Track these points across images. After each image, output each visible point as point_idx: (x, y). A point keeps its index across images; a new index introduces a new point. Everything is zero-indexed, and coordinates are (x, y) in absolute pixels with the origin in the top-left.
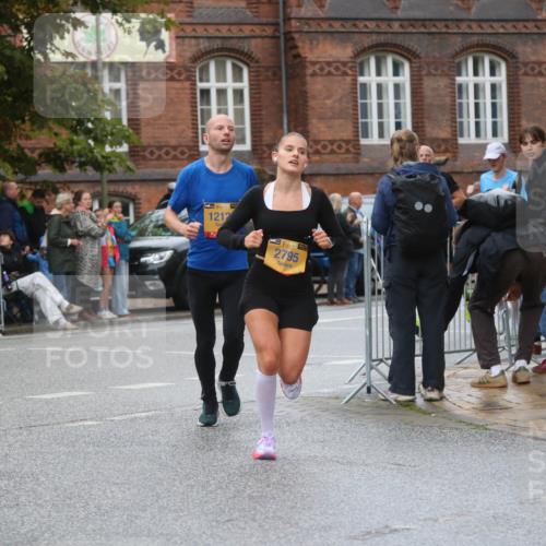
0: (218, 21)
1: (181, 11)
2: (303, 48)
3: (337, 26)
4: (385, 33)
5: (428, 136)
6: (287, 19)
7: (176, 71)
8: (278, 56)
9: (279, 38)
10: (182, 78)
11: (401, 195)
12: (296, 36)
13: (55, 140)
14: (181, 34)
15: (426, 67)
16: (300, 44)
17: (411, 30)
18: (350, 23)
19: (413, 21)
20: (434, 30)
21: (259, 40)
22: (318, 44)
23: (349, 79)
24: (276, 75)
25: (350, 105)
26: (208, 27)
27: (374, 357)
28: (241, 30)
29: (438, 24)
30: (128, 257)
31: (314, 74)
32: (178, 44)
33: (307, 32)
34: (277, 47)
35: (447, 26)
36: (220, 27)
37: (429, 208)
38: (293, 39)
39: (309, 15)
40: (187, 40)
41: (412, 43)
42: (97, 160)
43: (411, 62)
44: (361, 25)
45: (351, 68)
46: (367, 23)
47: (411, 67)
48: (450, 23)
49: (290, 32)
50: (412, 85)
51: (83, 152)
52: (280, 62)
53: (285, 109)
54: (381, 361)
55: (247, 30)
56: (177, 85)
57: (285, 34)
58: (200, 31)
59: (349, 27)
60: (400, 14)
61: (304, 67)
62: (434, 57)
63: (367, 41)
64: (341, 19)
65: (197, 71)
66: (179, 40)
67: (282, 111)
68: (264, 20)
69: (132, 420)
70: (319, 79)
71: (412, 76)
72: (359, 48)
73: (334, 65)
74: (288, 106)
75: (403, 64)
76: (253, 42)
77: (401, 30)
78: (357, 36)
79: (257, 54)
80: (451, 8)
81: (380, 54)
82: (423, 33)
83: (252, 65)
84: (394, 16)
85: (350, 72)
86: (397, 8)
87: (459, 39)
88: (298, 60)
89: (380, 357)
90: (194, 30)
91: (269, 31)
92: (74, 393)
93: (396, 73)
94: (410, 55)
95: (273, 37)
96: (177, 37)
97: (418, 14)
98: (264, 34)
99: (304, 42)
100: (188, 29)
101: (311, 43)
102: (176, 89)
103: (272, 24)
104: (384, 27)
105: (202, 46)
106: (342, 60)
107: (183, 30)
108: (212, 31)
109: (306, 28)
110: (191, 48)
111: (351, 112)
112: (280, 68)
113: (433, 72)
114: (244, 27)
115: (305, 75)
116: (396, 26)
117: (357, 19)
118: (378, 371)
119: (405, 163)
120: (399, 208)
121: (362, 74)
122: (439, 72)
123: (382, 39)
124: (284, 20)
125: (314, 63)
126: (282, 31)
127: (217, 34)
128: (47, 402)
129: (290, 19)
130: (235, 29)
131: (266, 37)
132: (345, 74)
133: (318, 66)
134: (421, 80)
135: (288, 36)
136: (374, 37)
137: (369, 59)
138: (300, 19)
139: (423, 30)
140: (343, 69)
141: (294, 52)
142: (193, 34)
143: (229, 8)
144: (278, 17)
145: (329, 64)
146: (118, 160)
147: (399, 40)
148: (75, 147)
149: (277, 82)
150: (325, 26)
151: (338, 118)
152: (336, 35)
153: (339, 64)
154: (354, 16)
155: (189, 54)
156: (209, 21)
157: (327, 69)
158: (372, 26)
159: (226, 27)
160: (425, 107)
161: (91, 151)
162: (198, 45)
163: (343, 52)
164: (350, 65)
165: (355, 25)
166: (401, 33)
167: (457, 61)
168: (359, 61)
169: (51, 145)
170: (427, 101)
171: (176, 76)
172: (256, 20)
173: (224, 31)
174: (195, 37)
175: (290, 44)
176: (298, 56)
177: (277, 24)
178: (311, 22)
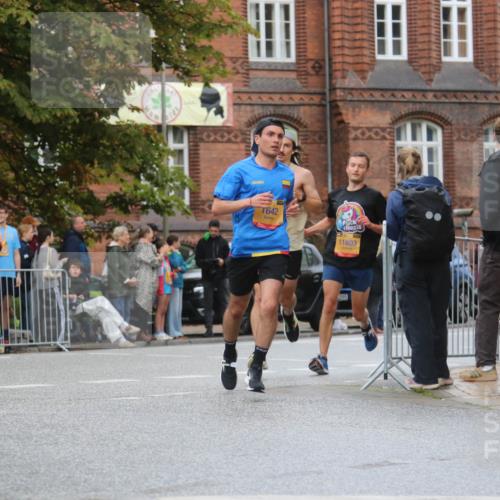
0: (271, 90)
1: (238, 81)
2: (347, 115)
3: (377, 96)
4: (420, 102)
5: (458, 195)
6: (333, 89)
7: (233, 134)
8: (323, 121)
9: (324, 106)
10: (238, 140)
11: (412, 206)
12: (340, 104)
13: (121, 185)
14: (238, 101)
15: (457, 134)
16: (344, 111)
17: (443, 99)
18: (389, 93)
19: (445, 92)
20: (464, 100)
21: (307, 108)
22: (360, 112)
23: (387, 143)
24: (323, 139)
25: (388, 167)
26: (262, 96)
27: (394, 355)
28: (291, 98)
29: (467, 95)
30: (182, 286)
31: (356, 138)
32: (234, 110)
33: (351, 101)
34: (324, 113)
35: (475, 97)
36: (273, 96)
37: (438, 217)
38: (337, 106)
39: (352, 85)
40: (243, 107)
41: (444, 112)
42: (157, 204)
43: (443, 128)
44: (399, 95)
45: (389, 133)
46: (405, 94)
47: (443, 133)
48: (478, 94)
49: (336, 101)
50: (444, 148)
51: (145, 197)
52: (325, 127)
53: (330, 168)
54: (400, 359)
55: (297, 99)
56: (234, 146)
57: (330, 102)
58: (255, 99)
59: (388, 96)
60: (434, 86)
61: (348, 132)
62: (464, 124)
63: (404, 110)
64: (381, 90)
65: (252, 134)
66: (236, 107)
67: (326, 170)
68: (312, 90)
69: (170, 397)
70: (360, 143)
71: (444, 141)
72: (397, 115)
73: (374, 130)
74: (332, 167)
75: (436, 131)
76: (302, 109)
77: (435, 100)
78: (394, 104)
79: (306, 120)
80: (481, 81)
81: (416, 121)
82: (454, 103)
83: (300, 129)
84: (428, 87)
85: (388, 137)
86: (431, 80)
87: (486, 108)
88: (342, 125)
89: (400, 355)
90: (250, 98)
91: (316, 99)
92: (123, 380)
93: (430, 138)
94: (443, 122)
95: (319, 105)
96: (235, 104)
97: (450, 86)
98: (312, 102)
99: (347, 110)
100: (245, 98)
101: (354, 111)
102: (233, 150)
103: (319, 94)
104: (419, 97)
105: (256, 113)
106: (382, 126)
107: (239, 98)
108: (265, 99)
109: (349, 98)
110: (247, 114)
111: (389, 172)
112: (326, 132)
113: (463, 137)
114: (294, 96)
115: (348, 139)
116: (430, 97)
117: (395, 90)
118: (398, 368)
119: (411, 178)
120: (410, 218)
121: (399, 138)
122: (468, 138)
123: (418, 107)
124: (330, 90)
125: (356, 129)
126: (328, 99)
127: (270, 102)
128: (97, 385)
129: (335, 89)
130: (286, 97)
131: (314, 105)
132: (384, 138)
133: (360, 131)
134: (452, 144)
135: (333, 104)
136: (411, 106)
137: (405, 126)
138: (344, 89)
139: (454, 100)
140: (382, 134)
141: (339, 118)
142: (249, 101)
143: (281, 79)
144: (324, 87)
145: (369, 129)
146: (176, 203)
147: (433, 109)
148: (139, 192)
149: (322, 145)
150: (366, 96)
151: (378, 178)
152: (376, 104)
153: (378, 130)
154: (393, 87)
155: (244, 119)
156: (263, 90)
157: (368, 134)
158: (408, 96)
159: (278, 96)
160: (456, 169)
161: (153, 195)
162: (253, 111)
163: (383, 119)
164: (388, 130)
165: (393, 95)
166: (434, 103)
167: (485, 128)
168: (396, 127)
169: (117, 190)
170: (457, 163)
171: (233, 139)
172: (305, 90)
173: (276, 99)
174: (251, 105)
175: (334, 111)
176: (342, 122)
177: (324, 94)
178: (354, 92)
